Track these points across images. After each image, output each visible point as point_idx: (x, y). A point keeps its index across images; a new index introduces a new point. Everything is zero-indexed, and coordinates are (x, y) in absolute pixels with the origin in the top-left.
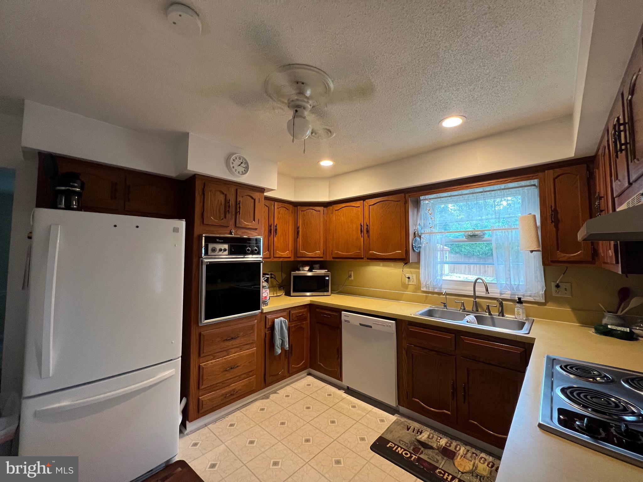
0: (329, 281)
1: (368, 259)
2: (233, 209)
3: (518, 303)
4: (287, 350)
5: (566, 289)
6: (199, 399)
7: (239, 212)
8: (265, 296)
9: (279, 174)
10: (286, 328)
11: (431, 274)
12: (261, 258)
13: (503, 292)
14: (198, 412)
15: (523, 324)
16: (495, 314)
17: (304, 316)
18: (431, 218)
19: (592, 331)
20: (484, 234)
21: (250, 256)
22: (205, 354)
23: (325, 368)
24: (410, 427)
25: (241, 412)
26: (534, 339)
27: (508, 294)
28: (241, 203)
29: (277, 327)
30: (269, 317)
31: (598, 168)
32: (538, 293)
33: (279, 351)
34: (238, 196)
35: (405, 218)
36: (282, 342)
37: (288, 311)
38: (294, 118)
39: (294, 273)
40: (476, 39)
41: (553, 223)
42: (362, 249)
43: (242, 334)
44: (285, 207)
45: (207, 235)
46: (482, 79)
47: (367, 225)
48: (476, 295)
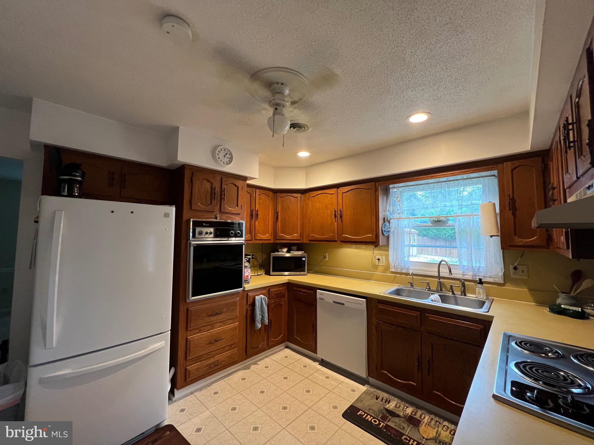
0: (305, 262)
1: (341, 241)
2: (218, 196)
3: (479, 283)
4: (266, 325)
5: (523, 271)
6: (186, 369)
7: (224, 198)
8: (247, 275)
9: (261, 164)
10: (266, 305)
11: (399, 256)
12: (243, 240)
13: (465, 273)
14: (186, 380)
15: (483, 303)
16: (458, 293)
17: (282, 293)
18: (399, 205)
19: (546, 310)
20: (448, 220)
21: (234, 239)
22: (192, 328)
23: (301, 341)
24: (379, 397)
25: (224, 381)
26: (493, 317)
27: (470, 275)
28: (225, 191)
29: (258, 304)
30: (250, 294)
31: (552, 161)
32: (497, 274)
33: (259, 326)
34: (223, 184)
35: (376, 204)
36: (262, 318)
37: (268, 289)
38: (274, 115)
39: (273, 254)
40: (439, 45)
41: (511, 211)
42: (336, 233)
43: (225, 309)
44: (265, 194)
45: (195, 220)
46: (445, 80)
47: (341, 211)
48: (441, 276)
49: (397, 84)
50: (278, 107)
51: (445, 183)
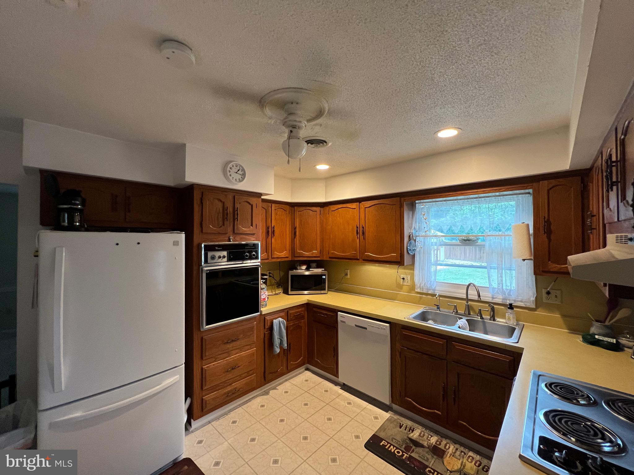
0: (325, 280)
1: (363, 260)
2: (230, 216)
3: (509, 308)
4: (285, 349)
5: (556, 296)
6: (202, 399)
7: (237, 218)
8: (263, 298)
9: (276, 176)
10: (284, 328)
11: (425, 276)
12: (259, 262)
13: (495, 297)
14: (202, 411)
15: (512, 330)
16: (487, 317)
17: (302, 314)
18: (426, 223)
19: (579, 339)
20: (478, 239)
21: (249, 261)
22: (207, 358)
23: (322, 364)
24: (403, 425)
25: (243, 408)
26: (523, 349)
27: (499, 299)
28: (238, 209)
29: (276, 328)
30: (268, 318)
31: (592, 183)
32: (529, 299)
33: (278, 350)
34: (236, 203)
35: (401, 220)
36: (281, 342)
37: (286, 311)
38: (289, 138)
39: (291, 273)
40: (472, 66)
41: (546, 234)
42: (358, 252)
43: (242, 335)
44: (282, 209)
45: (206, 244)
46: (478, 98)
47: (363, 227)
48: (469, 298)
49: (424, 102)
50: (293, 130)
51: (475, 199)
